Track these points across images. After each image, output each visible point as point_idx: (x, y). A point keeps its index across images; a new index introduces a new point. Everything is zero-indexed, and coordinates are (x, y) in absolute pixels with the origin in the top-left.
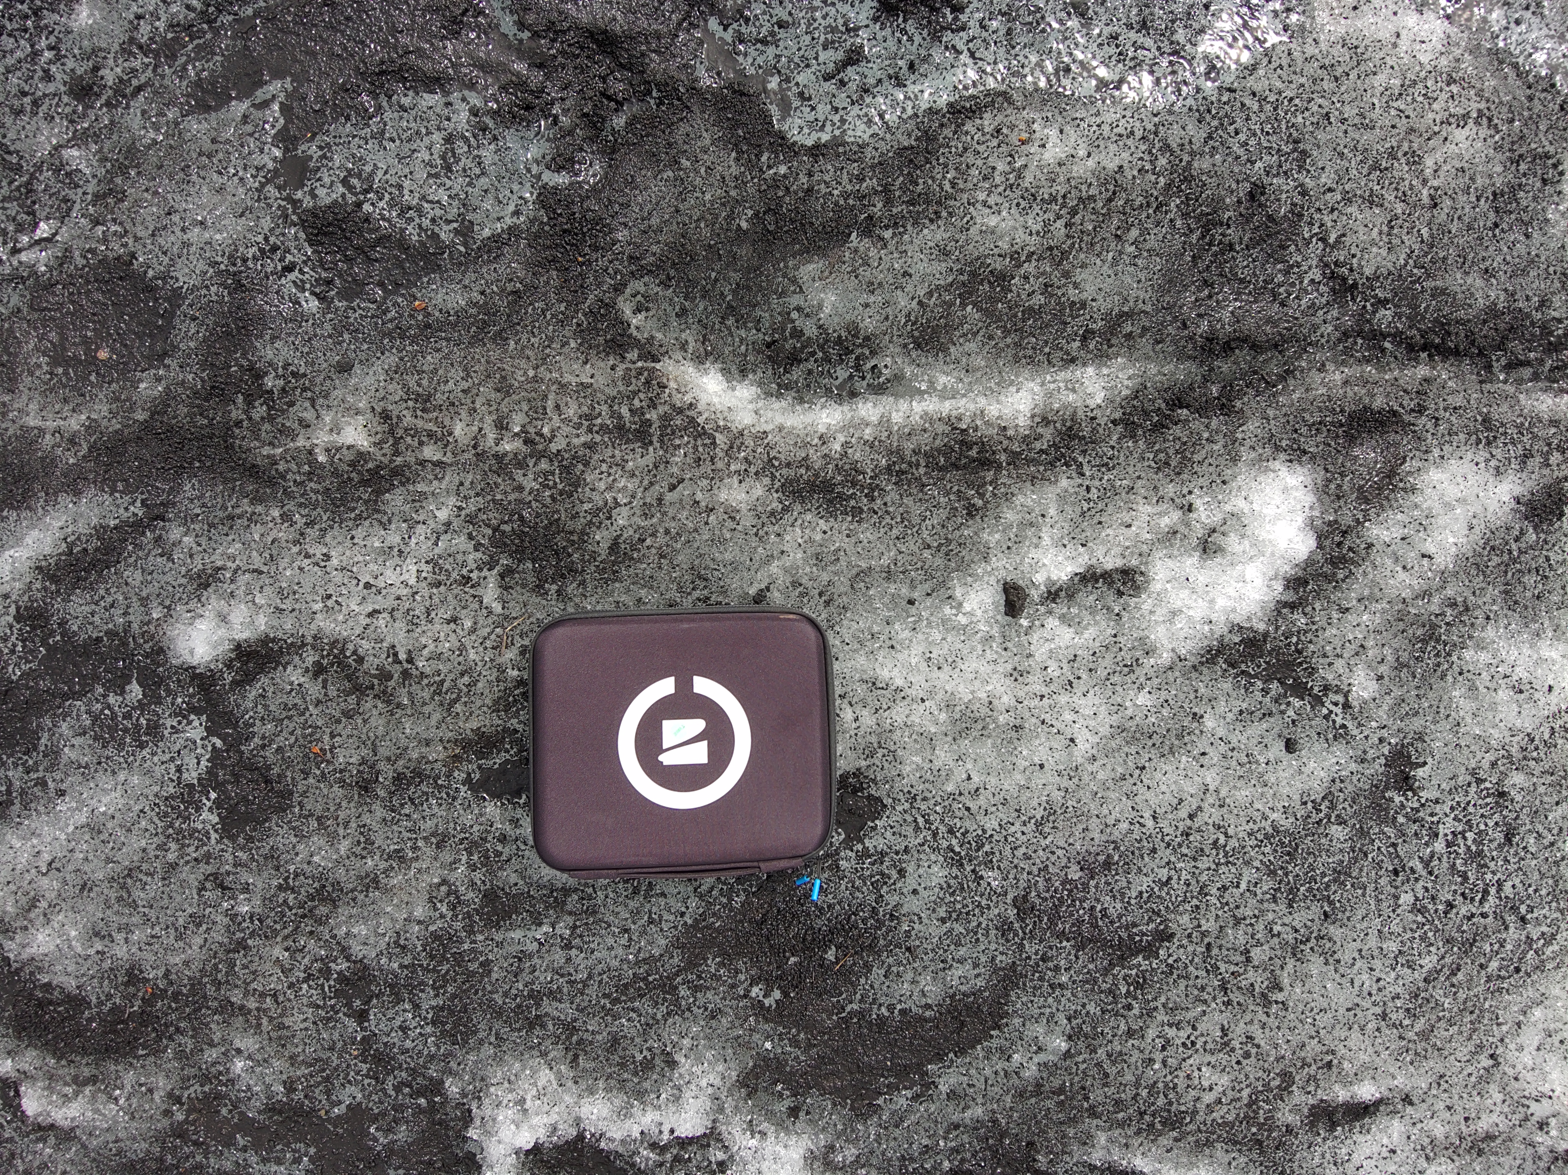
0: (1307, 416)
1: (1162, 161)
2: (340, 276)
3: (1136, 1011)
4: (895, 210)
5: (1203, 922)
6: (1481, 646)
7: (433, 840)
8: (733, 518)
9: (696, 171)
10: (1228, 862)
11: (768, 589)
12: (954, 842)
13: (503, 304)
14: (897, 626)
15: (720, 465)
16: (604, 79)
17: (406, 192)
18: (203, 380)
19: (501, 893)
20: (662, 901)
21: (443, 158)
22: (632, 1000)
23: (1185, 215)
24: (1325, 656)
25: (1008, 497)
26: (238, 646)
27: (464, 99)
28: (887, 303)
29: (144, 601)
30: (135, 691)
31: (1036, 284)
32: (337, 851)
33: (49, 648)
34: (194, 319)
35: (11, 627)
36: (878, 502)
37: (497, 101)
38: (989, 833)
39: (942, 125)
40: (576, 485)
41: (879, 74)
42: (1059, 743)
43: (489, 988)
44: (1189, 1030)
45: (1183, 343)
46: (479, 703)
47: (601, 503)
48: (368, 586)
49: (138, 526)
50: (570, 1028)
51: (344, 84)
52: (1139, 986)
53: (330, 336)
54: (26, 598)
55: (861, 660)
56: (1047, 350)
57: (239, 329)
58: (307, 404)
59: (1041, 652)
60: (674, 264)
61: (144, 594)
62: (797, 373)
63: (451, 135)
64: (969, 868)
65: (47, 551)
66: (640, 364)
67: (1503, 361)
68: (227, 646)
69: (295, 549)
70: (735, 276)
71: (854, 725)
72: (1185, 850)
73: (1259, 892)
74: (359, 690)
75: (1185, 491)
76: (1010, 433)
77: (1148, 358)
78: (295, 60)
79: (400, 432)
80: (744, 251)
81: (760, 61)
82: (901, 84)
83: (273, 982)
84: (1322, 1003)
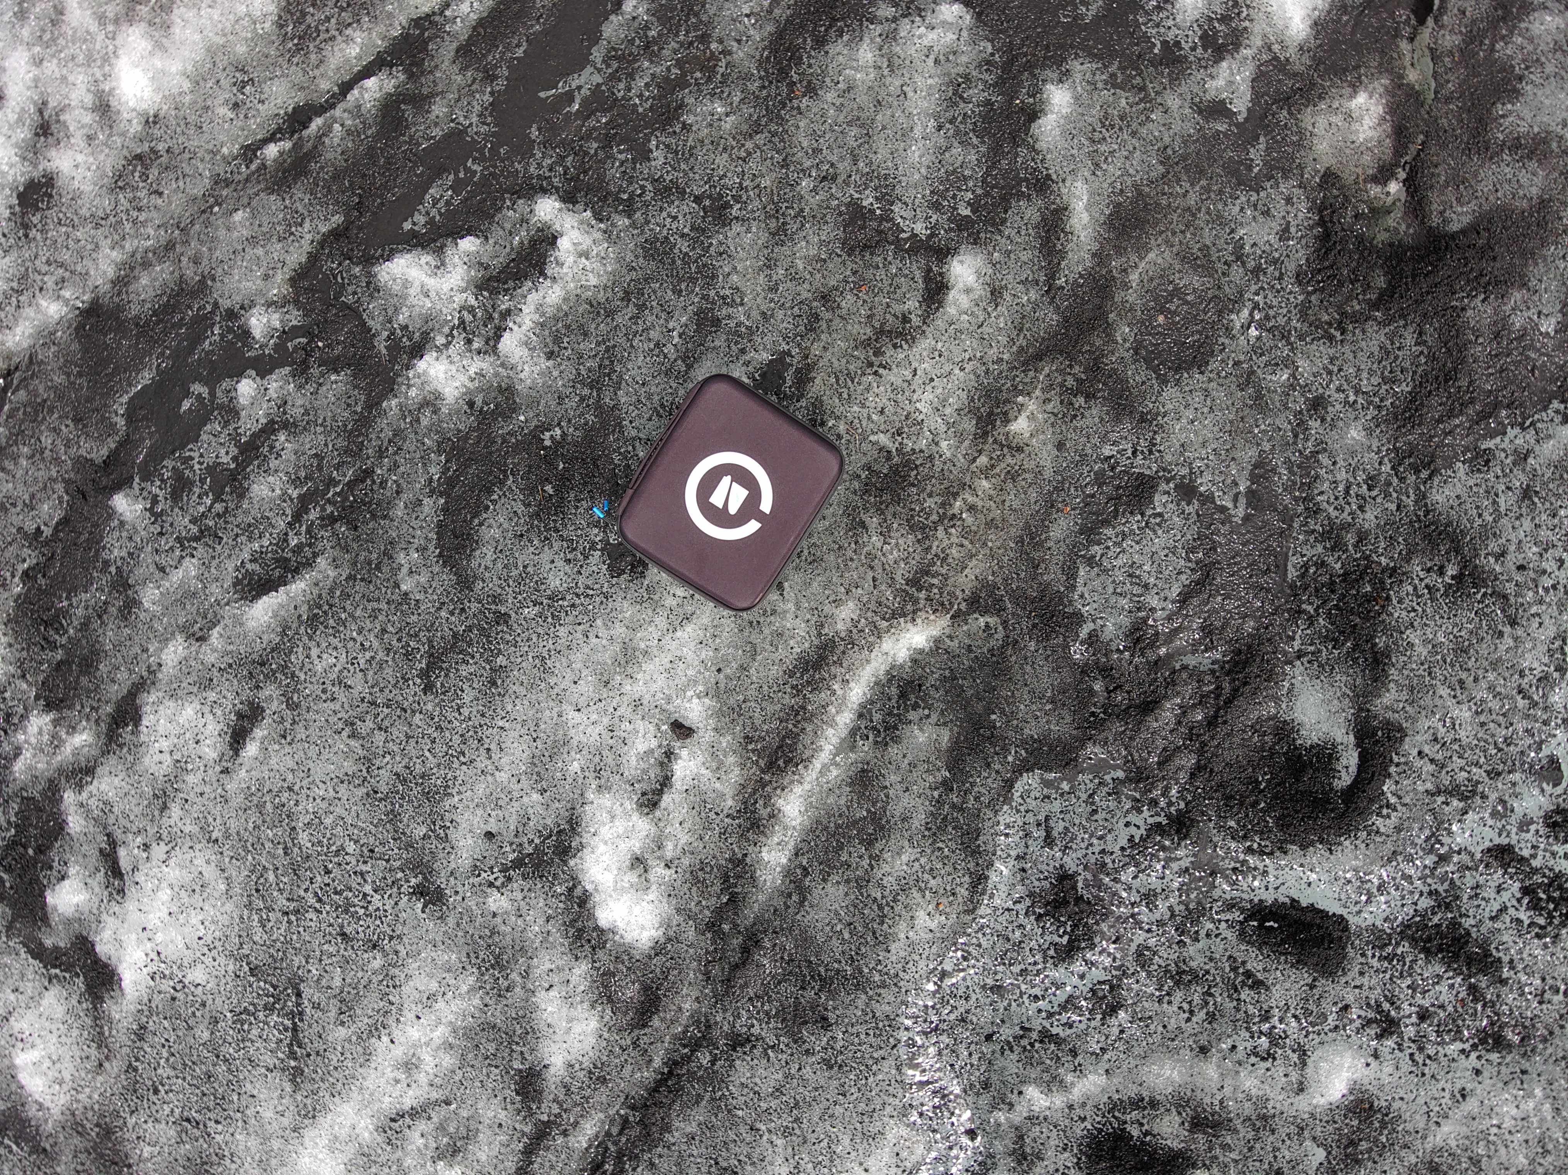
0: (675, 971)
1: (877, 977)
2: (1112, 477)
3: (394, 642)
4: (947, 806)
5: (421, 716)
6: (471, 989)
7: (769, 313)
8: (834, 601)
9: (1039, 710)
10: (446, 753)
11: (782, 595)
14: (711, 653)
15: (869, 614)
16: (1128, 692)
17: (1133, 543)
18: (1107, 364)
19: (713, 328)
20: (646, 415)
21: (1138, 577)
22: (602, 359)
23: (838, 972)
24: (529, 890)
25: (742, 765)
26: (947, 287)
27: (1163, 608)
28: (898, 768)
29: (1008, 252)
30: (965, 211)
31: (854, 860)
32: (800, 258)
33: (1021, 180)
35: (1046, 169)
36: (789, 690)
37: (1151, 625)
38: (557, 627)
39: (978, 864)
40: (911, 527)
41: (1030, 848)
42: (582, 702)
43: (664, 284)
44: (362, 666)
45: (765, 925)
46: (827, 392)
47: (892, 534)
49: (1052, 275)
50: (610, 313)
51: (1216, 550)
52: (407, 654)
53: (1083, 449)
54: (1056, 189)
56: (812, 843)
57: (1120, 404)
58: (1055, 410)
59: (641, 725)
60: (998, 663)
61: (1012, 255)
62: (894, 691)
63: (1148, 589)
64: (545, 601)
65: (1072, 220)
66: (956, 606)
69: (978, 354)
70: (969, 692)
72: (470, 732)
73: (417, 760)
74: (880, 332)
75: (679, 869)
76: (778, 791)
77: (770, 899)
78: (1248, 532)
79: (1005, 450)
80: (979, 707)
81: (1082, 786)
82: (1018, 858)
83: (753, 165)
84: (325, 755)
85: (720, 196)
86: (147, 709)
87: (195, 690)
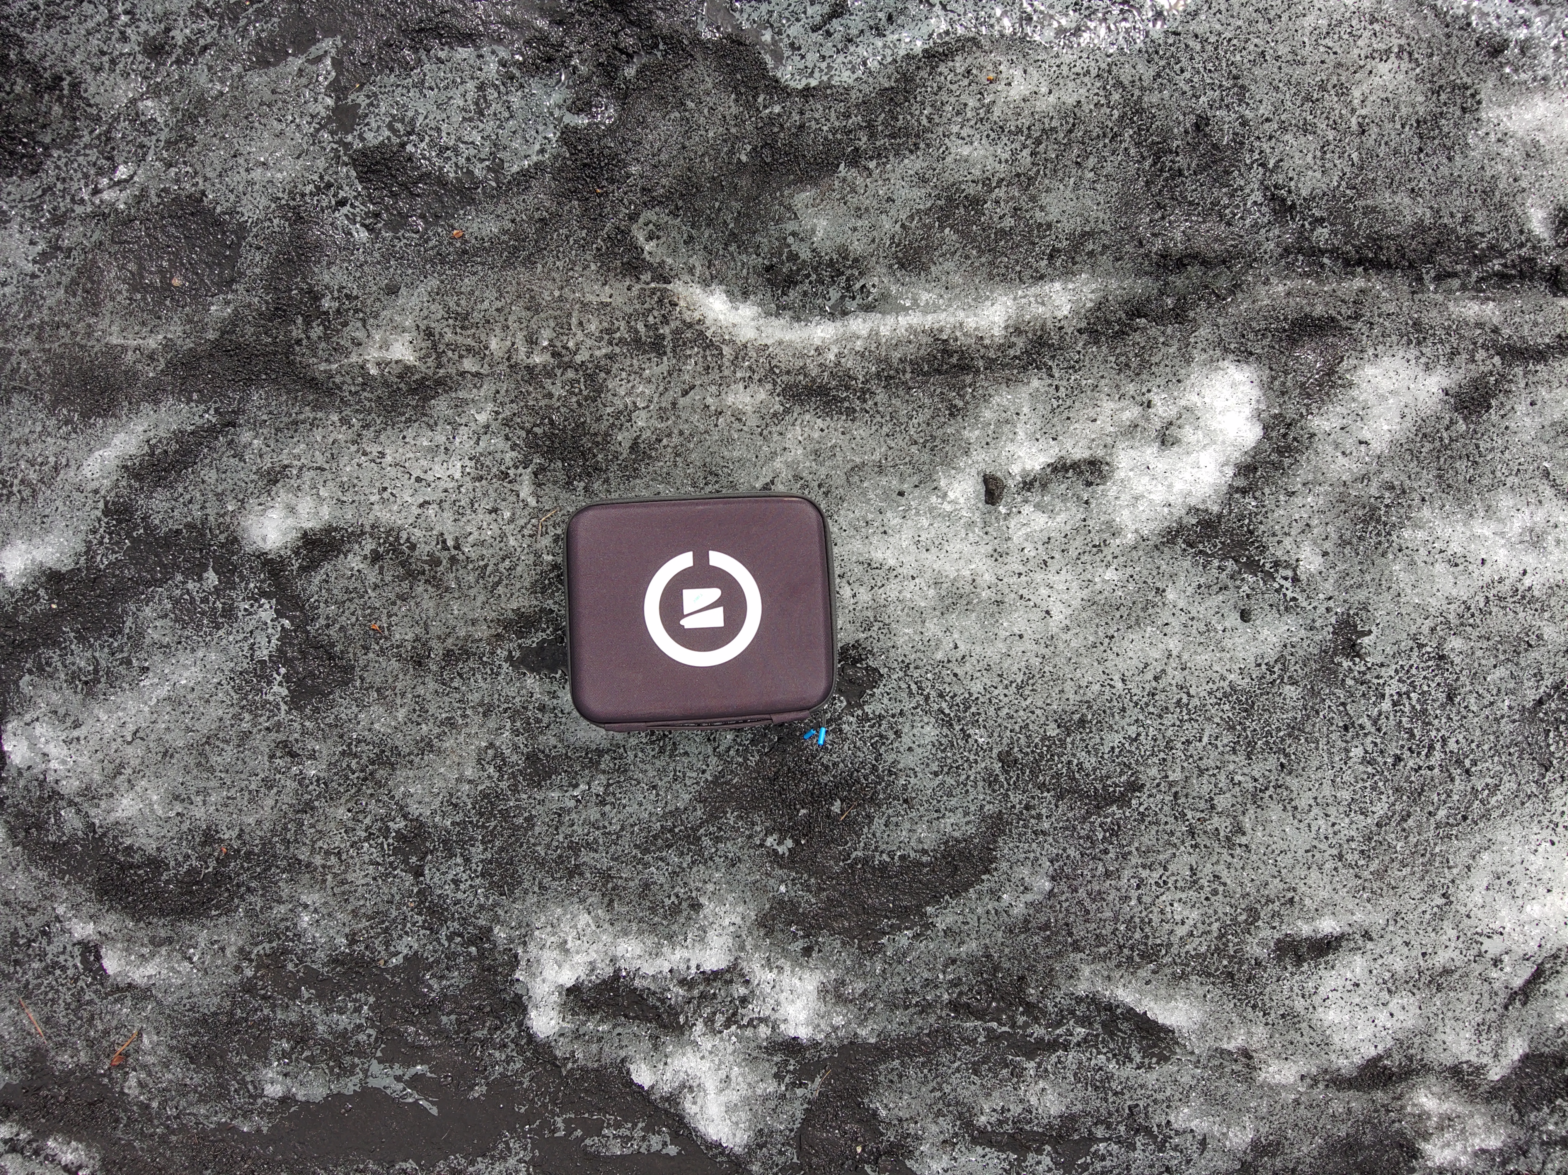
0: (1254, 324)
1: (1116, 96)
2: (387, 210)
3: (1112, 855)
4: (878, 143)
5: (1170, 773)
6: (1417, 526)
7: (480, 710)
8: (740, 420)
9: (701, 112)
10: (1191, 719)
11: (772, 482)
12: (944, 705)
13: (531, 231)
14: (889, 514)
15: (726, 373)
16: (616, 34)
17: (444, 134)
18: (267, 302)
19: (541, 756)
20: (685, 760)
21: (477, 104)
22: (660, 849)
23: (1138, 144)
24: (1274, 535)
25: (986, 398)
26: (305, 534)
27: (493, 52)
28: (873, 227)
29: (220, 497)
30: (212, 578)
31: (1005, 208)
32: (395, 718)
33: (134, 541)
34: (259, 248)
35: (100, 520)
36: (870, 403)
37: (522, 54)
38: (975, 696)
39: (918, 68)
40: (599, 391)
41: (861, 26)
42: (1037, 615)
43: (532, 841)
44: (1161, 871)
45: (1140, 260)
46: (518, 586)
47: (621, 407)
48: (418, 480)
49: (212, 431)
50: (606, 876)
51: (388, 40)
52: (1114, 833)
53: (379, 263)
54: (113, 494)
55: (857, 545)
56: (1018, 268)
57: (299, 256)
58: (359, 324)
59: (1018, 536)
60: (682, 195)
61: (219, 490)
62: (793, 294)
63: (483, 83)
64: (958, 728)
65: (133, 451)
66: (653, 285)
67: (1433, 274)
68: (294, 534)
69: (354, 448)
70: (736, 205)
71: (852, 601)
72: (1151, 709)
73: (1219, 744)
74: (412, 575)
75: (1144, 390)
76: (987, 342)
77: (1109, 274)
78: (344, 20)
79: (441, 347)
80: (744, 182)
81: (755, 16)
82: (881, 34)
83: (338, 841)
84: (1282, 845)
85: (396, 851)
86: (1357, 1060)
87: (1304, 1025)
